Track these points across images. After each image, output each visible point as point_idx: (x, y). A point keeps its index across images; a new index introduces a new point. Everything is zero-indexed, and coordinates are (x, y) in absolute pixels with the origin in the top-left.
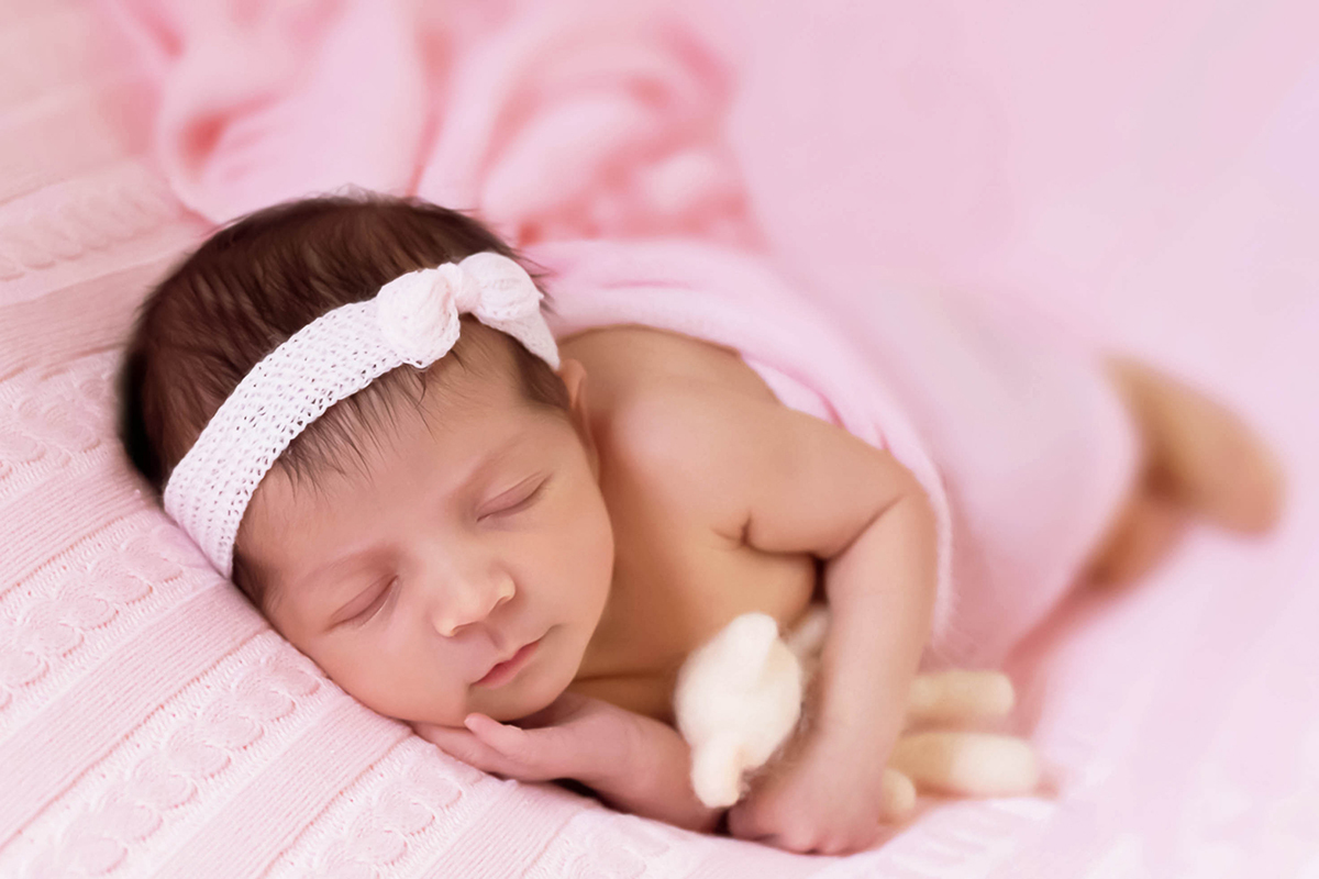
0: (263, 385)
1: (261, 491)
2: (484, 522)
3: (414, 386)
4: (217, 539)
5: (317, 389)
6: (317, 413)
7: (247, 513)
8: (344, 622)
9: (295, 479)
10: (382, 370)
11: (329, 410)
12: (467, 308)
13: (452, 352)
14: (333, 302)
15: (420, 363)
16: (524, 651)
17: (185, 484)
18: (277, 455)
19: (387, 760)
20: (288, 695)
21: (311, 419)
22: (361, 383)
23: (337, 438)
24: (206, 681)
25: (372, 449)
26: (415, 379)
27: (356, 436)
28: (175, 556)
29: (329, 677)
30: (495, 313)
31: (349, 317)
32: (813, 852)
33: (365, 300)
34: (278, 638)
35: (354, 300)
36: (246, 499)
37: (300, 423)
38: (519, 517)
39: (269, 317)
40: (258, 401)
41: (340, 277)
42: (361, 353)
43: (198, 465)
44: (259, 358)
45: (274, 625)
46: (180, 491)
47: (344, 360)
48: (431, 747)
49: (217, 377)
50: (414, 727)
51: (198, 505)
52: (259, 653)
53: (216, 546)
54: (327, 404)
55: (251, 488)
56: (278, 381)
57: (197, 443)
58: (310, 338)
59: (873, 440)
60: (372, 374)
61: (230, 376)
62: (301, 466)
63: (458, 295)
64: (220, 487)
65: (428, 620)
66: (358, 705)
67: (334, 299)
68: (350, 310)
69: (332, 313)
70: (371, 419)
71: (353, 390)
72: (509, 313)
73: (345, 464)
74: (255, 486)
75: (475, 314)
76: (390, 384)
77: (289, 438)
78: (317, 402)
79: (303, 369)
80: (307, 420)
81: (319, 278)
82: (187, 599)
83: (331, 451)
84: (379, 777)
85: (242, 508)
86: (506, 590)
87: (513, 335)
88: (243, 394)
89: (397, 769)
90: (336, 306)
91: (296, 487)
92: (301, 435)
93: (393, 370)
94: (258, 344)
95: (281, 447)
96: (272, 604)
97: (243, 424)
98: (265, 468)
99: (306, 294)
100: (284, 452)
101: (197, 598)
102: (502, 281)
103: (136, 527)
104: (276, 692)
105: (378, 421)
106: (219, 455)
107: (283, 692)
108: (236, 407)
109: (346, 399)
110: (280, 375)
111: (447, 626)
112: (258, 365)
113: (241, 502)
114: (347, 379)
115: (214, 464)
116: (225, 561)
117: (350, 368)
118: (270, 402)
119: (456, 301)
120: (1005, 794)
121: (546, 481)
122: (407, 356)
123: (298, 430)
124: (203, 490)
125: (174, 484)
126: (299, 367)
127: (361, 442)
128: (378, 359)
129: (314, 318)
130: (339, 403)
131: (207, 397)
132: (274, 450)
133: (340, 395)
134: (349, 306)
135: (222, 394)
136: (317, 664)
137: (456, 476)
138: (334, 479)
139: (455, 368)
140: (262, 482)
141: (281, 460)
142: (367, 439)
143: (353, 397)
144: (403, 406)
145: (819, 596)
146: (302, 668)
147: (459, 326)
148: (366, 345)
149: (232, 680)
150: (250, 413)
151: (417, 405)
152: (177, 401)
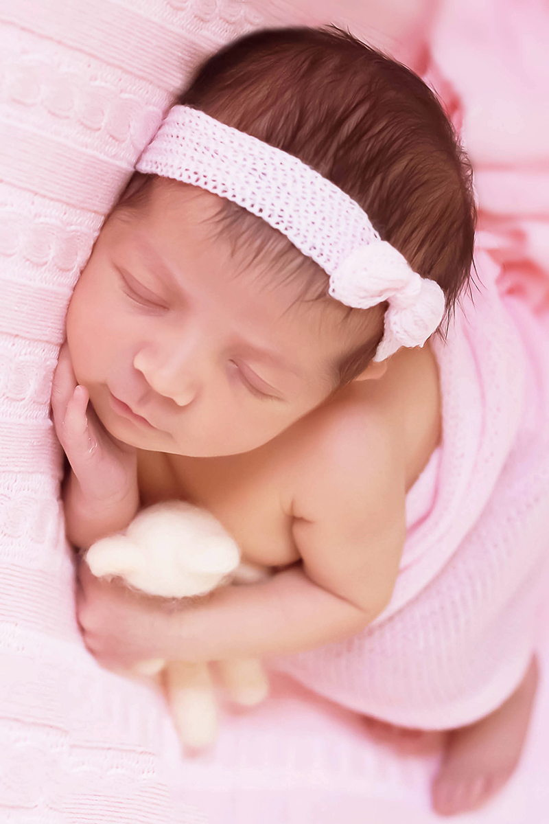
0: (283, 170)
1: (200, 193)
2: (231, 364)
3: (316, 289)
4: (159, 159)
5: (291, 216)
6: (272, 222)
7: (182, 185)
8: (124, 278)
9: (217, 219)
10: (321, 261)
11: (277, 231)
12: (392, 304)
13: (351, 309)
14: (365, 202)
15: (334, 290)
16: (143, 420)
17: (193, 125)
18: (231, 199)
19: (27, 342)
20: (50, 257)
21: (266, 218)
22: (305, 250)
23: (258, 243)
24: (37, 200)
25: (257, 272)
26: (320, 290)
27: (264, 257)
28: (136, 133)
29: (82, 272)
30: (395, 323)
31: (356, 221)
32: (82, 630)
33: (373, 227)
34: (99, 225)
35: (371, 218)
36: (192, 181)
37: (261, 210)
38: (244, 391)
39: (341, 153)
40: (269, 171)
41: (388, 197)
42: (330, 240)
43: (210, 132)
44: (306, 160)
45: (108, 218)
46: (187, 121)
47: (320, 229)
48: (55, 362)
49: (283, 125)
50: (64, 345)
51: (180, 138)
52: (78, 221)
53: (154, 159)
54: (281, 228)
55: (201, 184)
56: (289, 182)
57: (225, 127)
58: (330, 196)
59: (406, 560)
60: (314, 255)
61: (286, 137)
62: (228, 221)
63: (399, 295)
64: (197, 156)
65: (142, 346)
66: (66, 303)
67: (368, 201)
68: (361, 218)
69: (356, 206)
70: (279, 265)
71: (298, 245)
72: (397, 332)
73: (240, 255)
74: (204, 187)
75: (390, 309)
76: (312, 271)
77: (247, 205)
78: (281, 219)
79: (304, 198)
80: (264, 215)
81: (382, 181)
82: (102, 157)
83: (245, 243)
84: (11, 344)
85: (185, 179)
86: (181, 401)
87: (385, 335)
88: (273, 156)
89: (24, 352)
90: (363, 207)
91: (210, 221)
92: (252, 215)
93: (323, 270)
94: (316, 153)
95: (238, 201)
96: (124, 214)
97: (249, 164)
98: (218, 192)
99: (367, 177)
100: (234, 203)
101: (105, 163)
102: (422, 320)
103: (147, 96)
104: (50, 248)
105: (280, 270)
106: (221, 150)
107: (52, 253)
108: (261, 153)
109: (289, 241)
110: (295, 181)
111: (140, 364)
112: (298, 160)
113: (189, 177)
114: (305, 237)
115: (213, 146)
116: (145, 168)
117: (314, 237)
118: (271, 180)
119: (394, 296)
120: (178, 728)
121: (278, 399)
122: (336, 281)
123: (255, 211)
124: (192, 141)
125: (191, 114)
126: (304, 195)
127: (260, 262)
128: (328, 255)
129: (347, 192)
130: (285, 237)
131: (264, 123)
132: (234, 196)
133: (290, 235)
134: (365, 216)
135: (269, 138)
136: (88, 261)
137: (257, 340)
138: (225, 250)
139: (340, 315)
140: (207, 191)
141: (227, 204)
142: (262, 267)
143: (293, 246)
144: (297, 287)
145: (275, 570)
146: (80, 253)
147: (374, 305)
148: (336, 243)
149: (46, 217)
150: (260, 166)
151: (300, 299)
152: (258, 93)
